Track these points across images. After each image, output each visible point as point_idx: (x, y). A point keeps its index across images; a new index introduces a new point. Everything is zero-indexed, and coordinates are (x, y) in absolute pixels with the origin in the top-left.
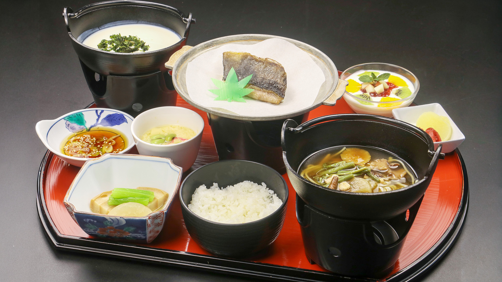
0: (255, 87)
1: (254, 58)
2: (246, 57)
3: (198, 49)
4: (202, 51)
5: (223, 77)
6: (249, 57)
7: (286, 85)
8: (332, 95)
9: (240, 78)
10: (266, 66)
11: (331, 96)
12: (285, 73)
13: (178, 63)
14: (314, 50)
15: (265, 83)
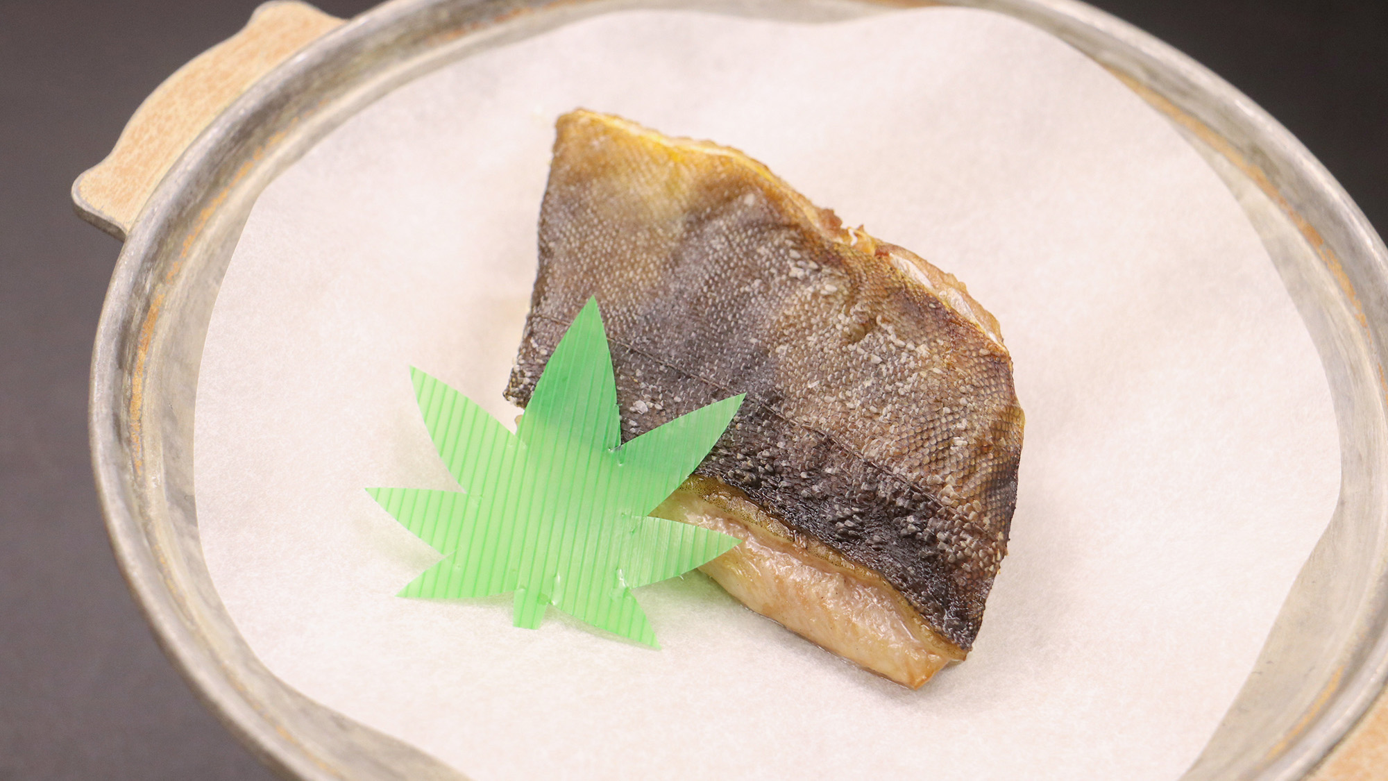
0: (748, 510)
1: (785, 220)
2: (729, 200)
3: (371, 44)
4: (406, 57)
5: (514, 374)
6: (750, 200)
7: (1006, 530)
8: (1370, 717)
9: (642, 406)
10: (869, 325)
11: (1356, 734)
12: (1011, 413)
13: (173, 189)
14: (1290, 164)
15: (841, 492)
